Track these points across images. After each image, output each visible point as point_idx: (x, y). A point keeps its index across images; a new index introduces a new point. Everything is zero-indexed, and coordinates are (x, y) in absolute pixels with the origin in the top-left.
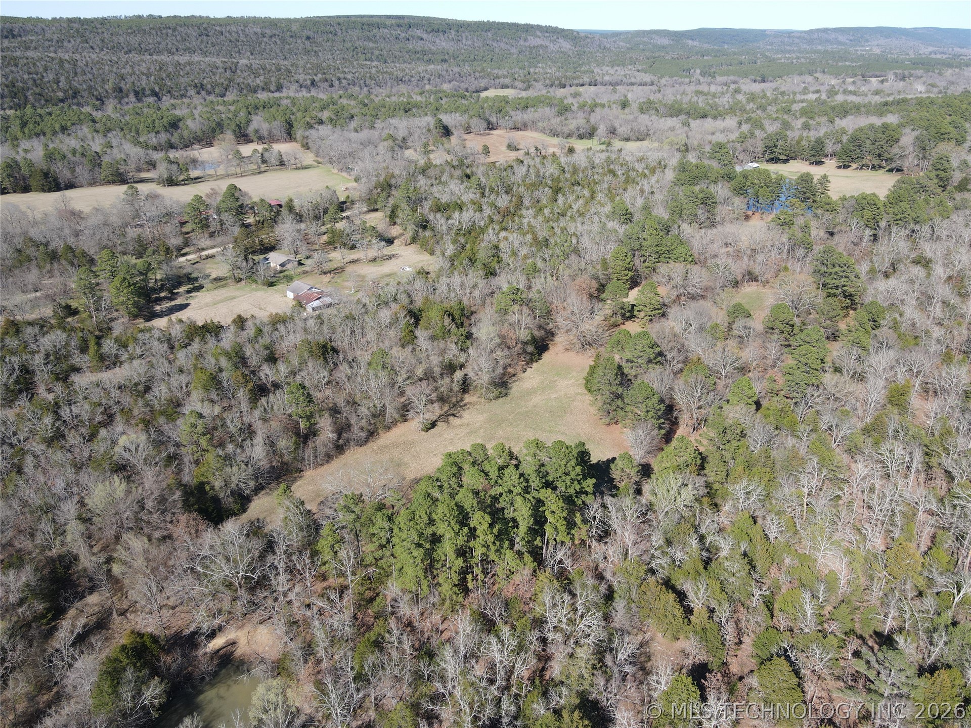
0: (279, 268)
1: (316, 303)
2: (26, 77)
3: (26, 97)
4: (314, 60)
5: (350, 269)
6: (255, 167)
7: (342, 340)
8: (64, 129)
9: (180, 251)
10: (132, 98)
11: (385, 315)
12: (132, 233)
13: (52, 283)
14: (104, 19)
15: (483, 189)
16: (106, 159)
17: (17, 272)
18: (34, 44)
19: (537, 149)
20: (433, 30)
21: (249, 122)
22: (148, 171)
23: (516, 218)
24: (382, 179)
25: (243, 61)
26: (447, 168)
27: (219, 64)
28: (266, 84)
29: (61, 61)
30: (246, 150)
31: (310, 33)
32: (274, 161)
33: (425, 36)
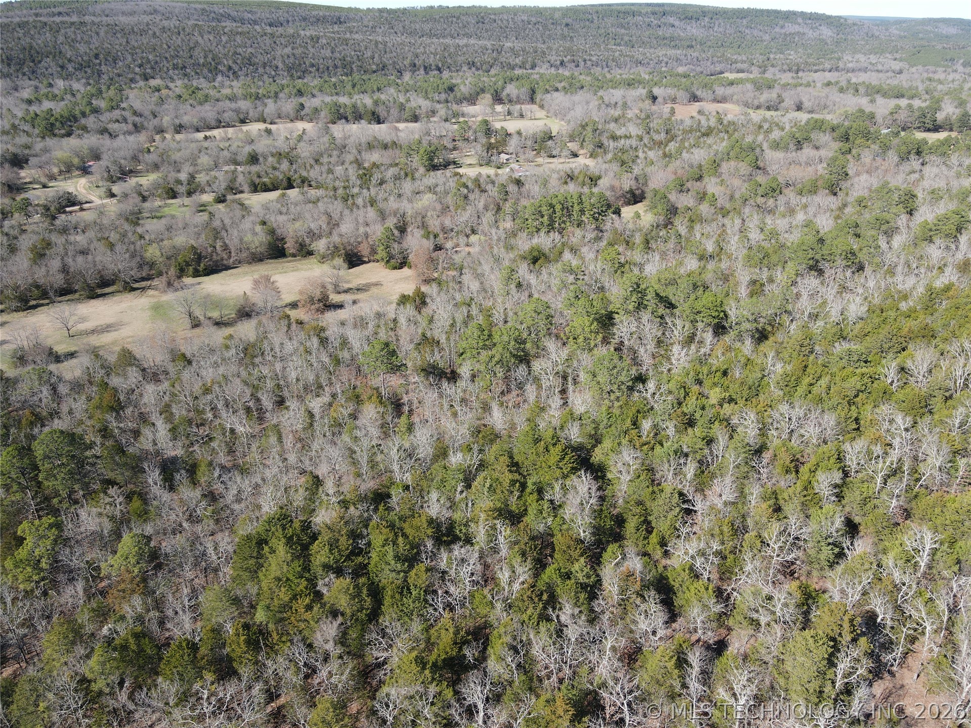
0: (505, 161)
1: (521, 174)
2: (353, 53)
3: (352, 68)
4: (568, 44)
5: (547, 166)
6: (503, 117)
8: (379, 89)
9: (450, 152)
10: (422, 71)
14: (405, 9)
15: (650, 130)
16: (408, 106)
17: (369, 151)
18: (355, 30)
19: (717, 113)
20: (686, 18)
21: (503, 88)
23: (663, 146)
24: (584, 123)
25: (508, 44)
26: (634, 119)
27: (489, 46)
28: (523, 63)
29: (377, 42)
30: (499, 108)
31: (569, 21)
32: (516, 114)
33: (677, 23)
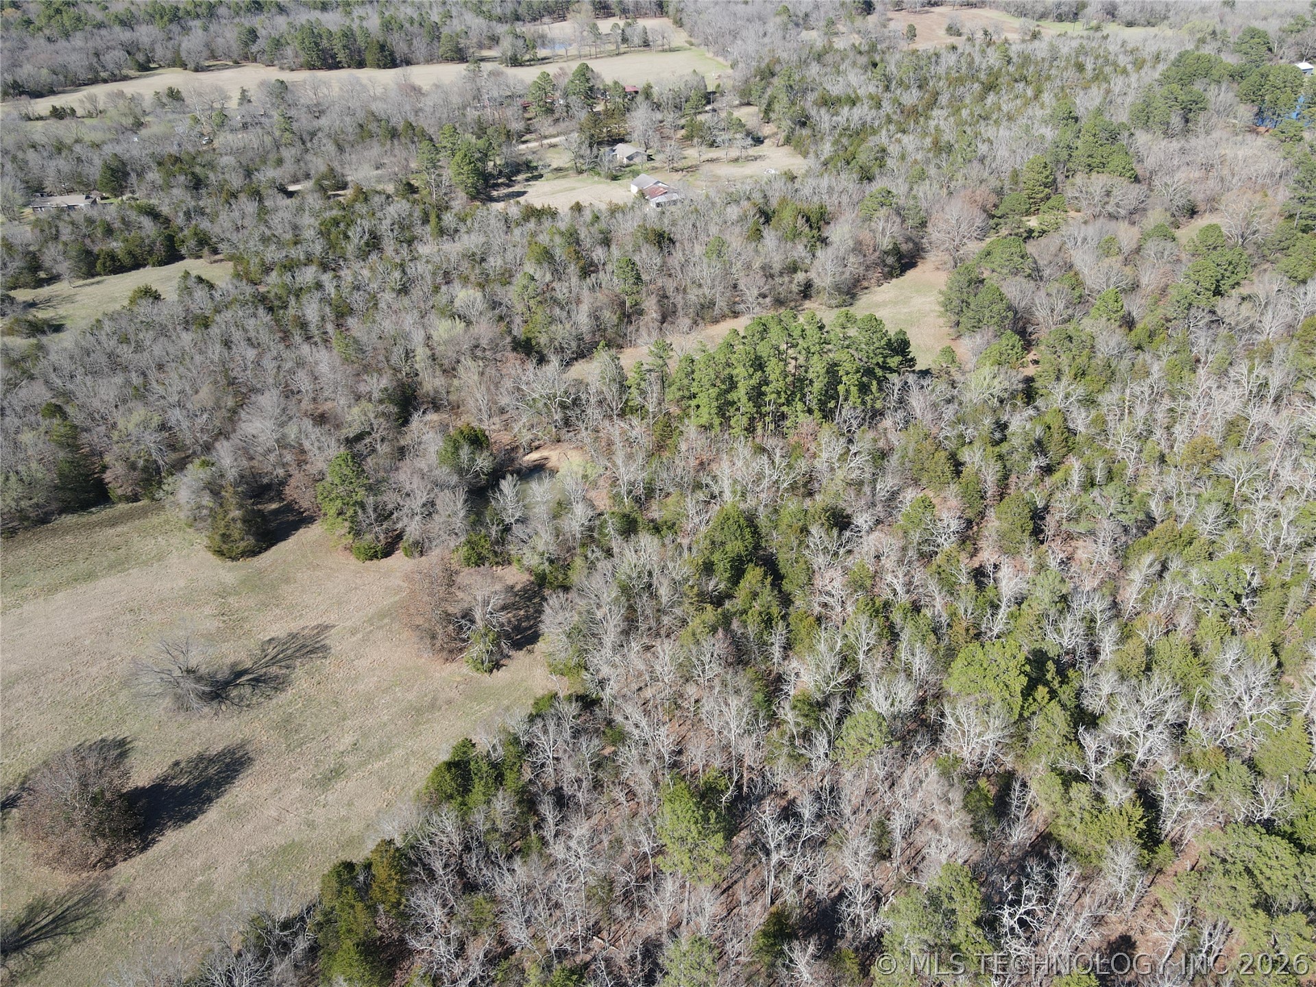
0: (625, 161)
1: (661, 199)
5: (707, 168)
6: (613, 47)
7: (681, 232)
9: (520, 137)
11: (733, 212)
12: (472, 114)
13: (393, 164)
15: (889, 81)
16: (445, 31)
17: (359, 147)
19: (986, 33)
22: (490, 48)
23: (922, 119)
24: (763, 65)
26: (851, 54)
30: (605, 25)
32: (637, 40)
